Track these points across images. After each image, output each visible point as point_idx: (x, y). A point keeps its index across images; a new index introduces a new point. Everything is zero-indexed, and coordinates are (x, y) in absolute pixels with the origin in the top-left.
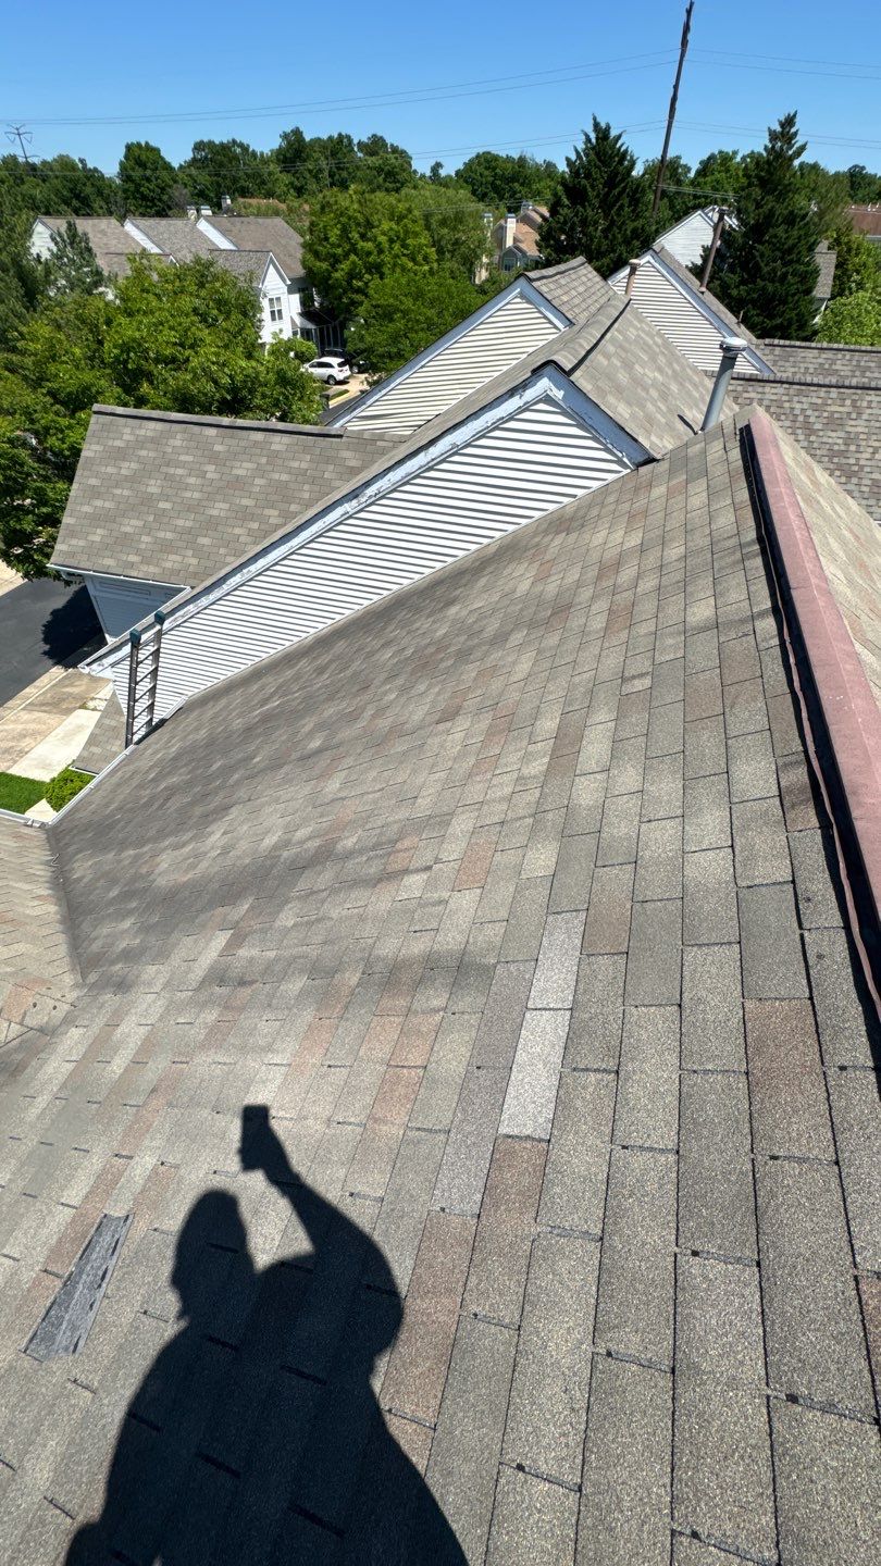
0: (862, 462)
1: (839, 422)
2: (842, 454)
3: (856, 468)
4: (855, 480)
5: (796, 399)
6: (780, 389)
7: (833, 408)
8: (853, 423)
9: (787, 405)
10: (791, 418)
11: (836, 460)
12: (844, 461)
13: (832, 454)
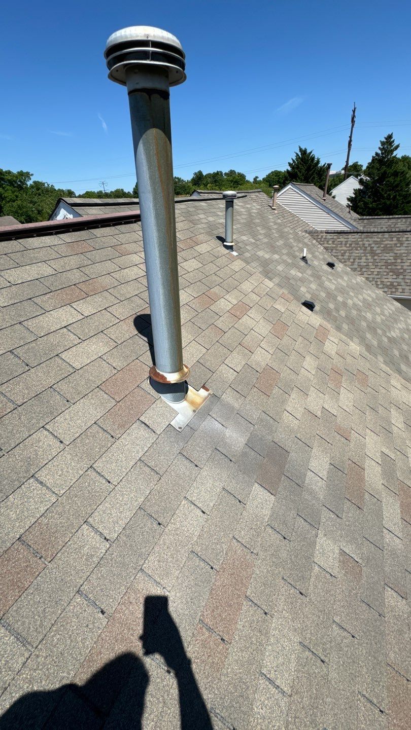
0: (405, 268)
1: (390, 249)
2: (392, 264)
3: (402, 271)
4: (401, 277)
5: (366, 239)
6: (357, 236)
7: (386, 243)
8: (399, 249)
9: (361, 243)
10: (363, 248)
11: (389, 267)
12: (394, 267)
13: (387, 264)
